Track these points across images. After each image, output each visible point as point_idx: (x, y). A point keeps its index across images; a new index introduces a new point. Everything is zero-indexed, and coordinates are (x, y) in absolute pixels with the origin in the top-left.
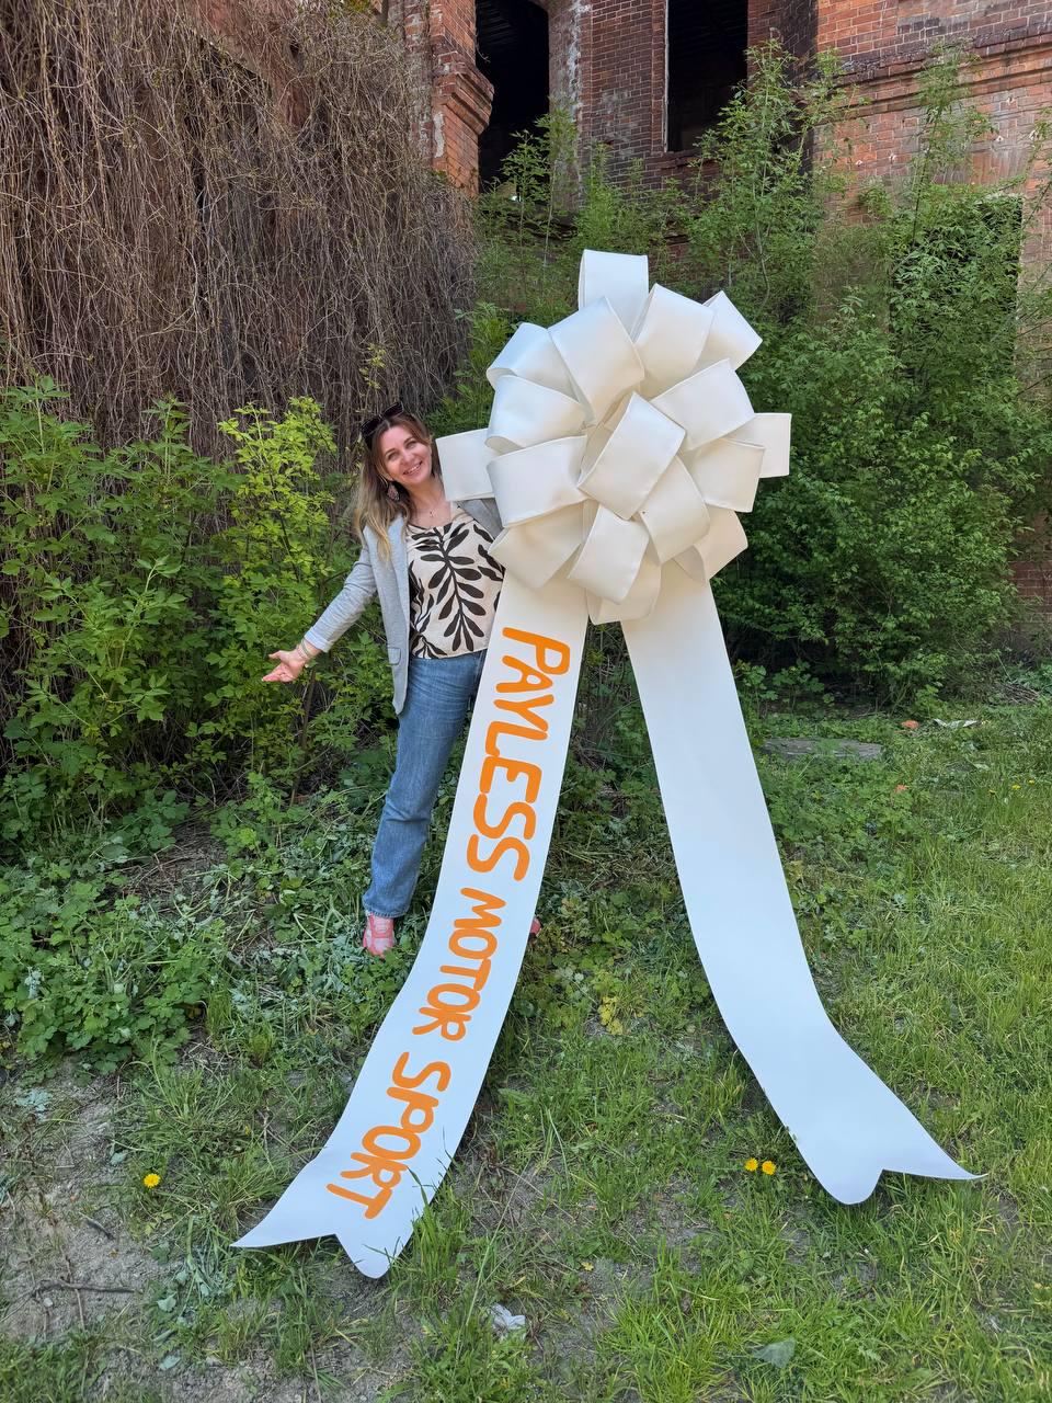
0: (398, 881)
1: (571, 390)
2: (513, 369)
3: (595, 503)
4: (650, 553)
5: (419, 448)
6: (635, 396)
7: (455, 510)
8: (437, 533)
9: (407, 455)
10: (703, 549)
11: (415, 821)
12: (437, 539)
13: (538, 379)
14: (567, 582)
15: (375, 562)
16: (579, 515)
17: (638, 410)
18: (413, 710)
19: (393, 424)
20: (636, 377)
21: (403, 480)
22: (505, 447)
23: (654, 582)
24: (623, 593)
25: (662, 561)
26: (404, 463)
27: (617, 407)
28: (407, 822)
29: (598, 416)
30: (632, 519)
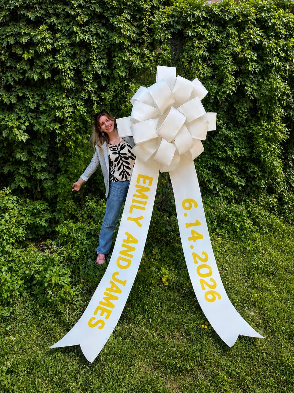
0: (106, 244)
1: (154, 105)
2: (138, 99)
3: (161, 138)
4: (176, 153)
5: (110, 122)
6: (172, 108)
7: (121, 140)
8: (116, 146)
9: (107, 124)
10: (192, 151)
11: (111, 227)
12: (116, 148)
13: (145, 102)
14: (153, 160)
15: (99, 155)
16: (157, 141)
17: (173, 112)
18: (111, 196)
19: (103, 115)
20: (172, 101)
21: (106, 131)
22: (135, 121)
23: (178, 160)
24: (169, 164)
25: (180, 154)
26: (106, 126)
27: (167, 111)
28: (108, 228)
29: (162, 113)
30: (171, 142)
